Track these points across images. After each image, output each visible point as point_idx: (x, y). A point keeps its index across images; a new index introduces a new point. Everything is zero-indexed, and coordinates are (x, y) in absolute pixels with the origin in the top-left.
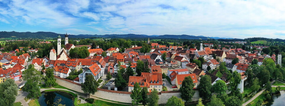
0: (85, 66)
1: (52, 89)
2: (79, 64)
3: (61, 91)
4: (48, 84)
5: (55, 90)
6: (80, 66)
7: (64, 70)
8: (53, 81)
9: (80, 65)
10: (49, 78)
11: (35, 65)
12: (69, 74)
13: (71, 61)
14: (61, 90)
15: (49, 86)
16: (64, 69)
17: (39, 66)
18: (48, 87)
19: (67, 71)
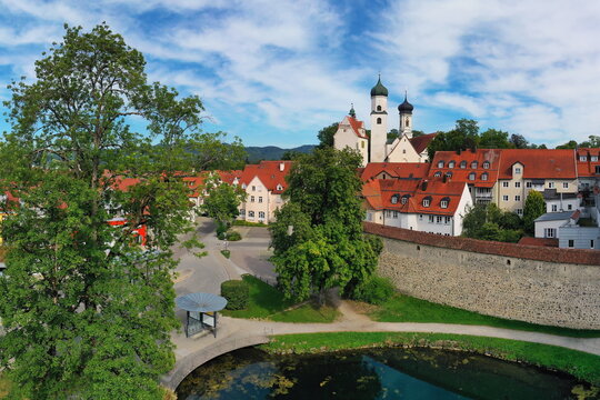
0: (547, 185)
1: (351, 324)
2: (508, 174)
3: (437, 345)
4: (306, 279)
5: (379, 336)
6: (512, 183)
7: (429, 199)
8: (350, 250)
9: (517, 176)
10: (314, 222)
11: (249, 190)
12: (465, 225)
13: (458, 162)
14: (433, 336)
15: (315, 302)
16: (430, 190)
17: (275, 197)
18: (308, 311)
19: (452, 201)
